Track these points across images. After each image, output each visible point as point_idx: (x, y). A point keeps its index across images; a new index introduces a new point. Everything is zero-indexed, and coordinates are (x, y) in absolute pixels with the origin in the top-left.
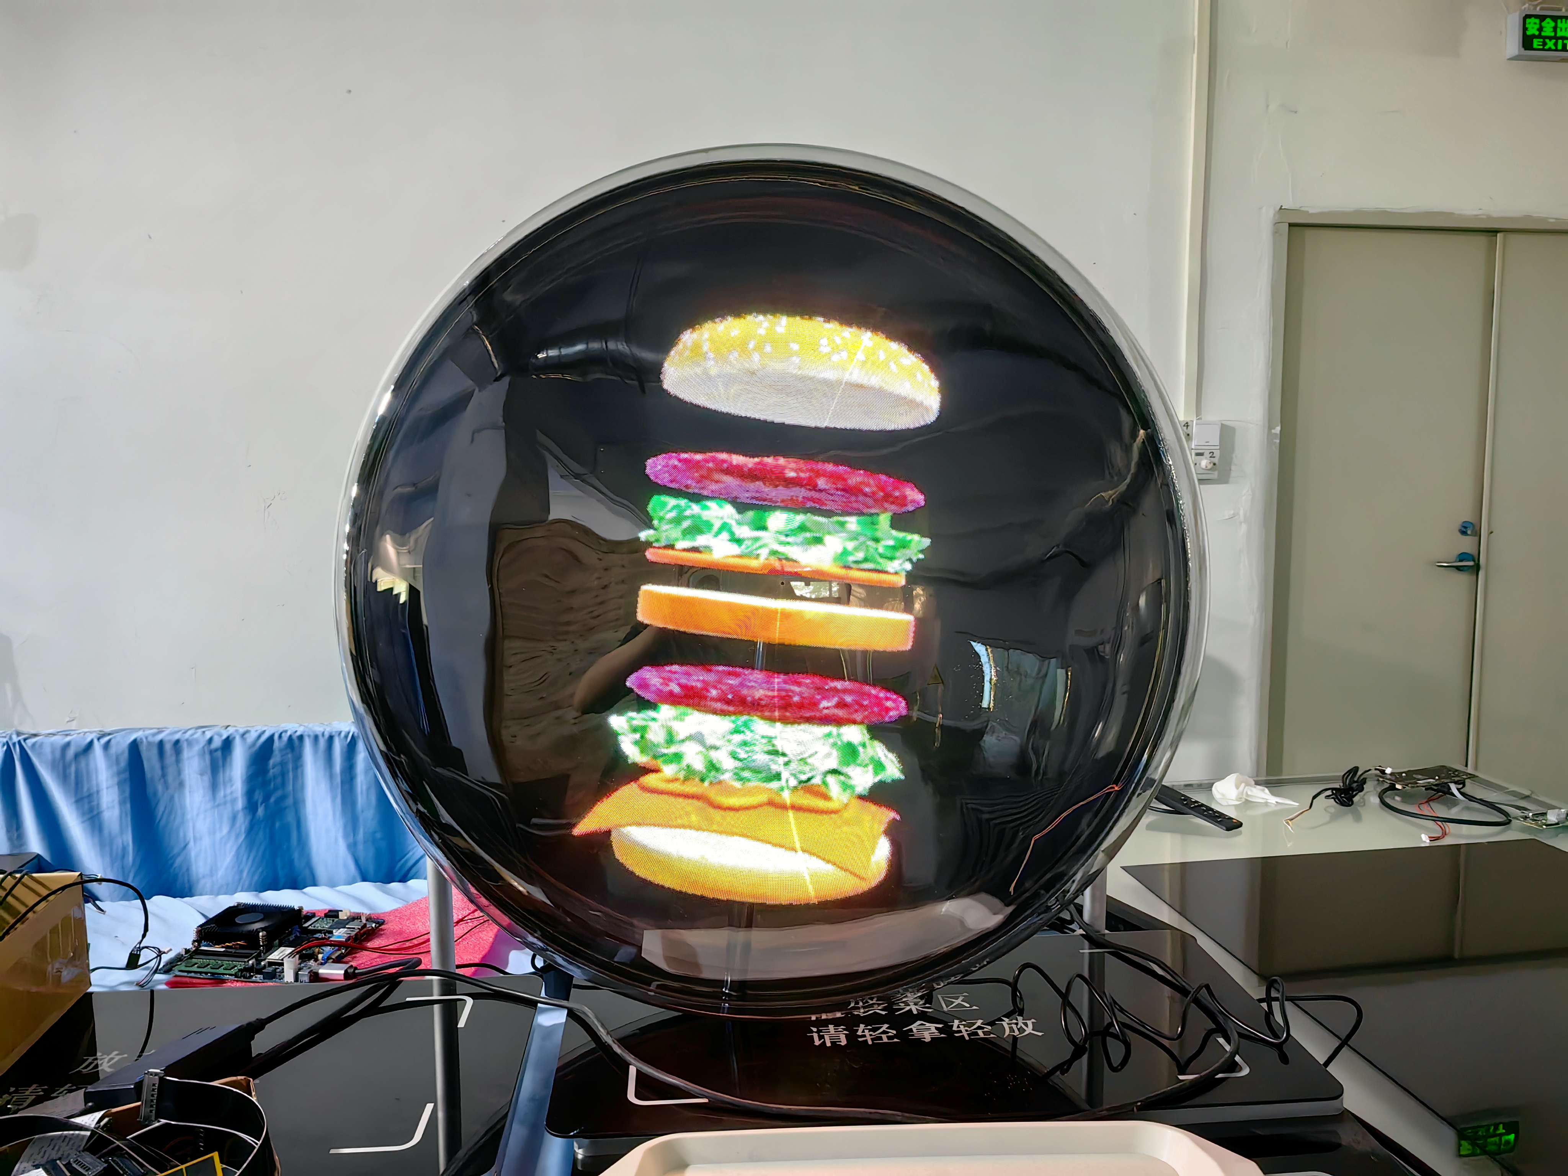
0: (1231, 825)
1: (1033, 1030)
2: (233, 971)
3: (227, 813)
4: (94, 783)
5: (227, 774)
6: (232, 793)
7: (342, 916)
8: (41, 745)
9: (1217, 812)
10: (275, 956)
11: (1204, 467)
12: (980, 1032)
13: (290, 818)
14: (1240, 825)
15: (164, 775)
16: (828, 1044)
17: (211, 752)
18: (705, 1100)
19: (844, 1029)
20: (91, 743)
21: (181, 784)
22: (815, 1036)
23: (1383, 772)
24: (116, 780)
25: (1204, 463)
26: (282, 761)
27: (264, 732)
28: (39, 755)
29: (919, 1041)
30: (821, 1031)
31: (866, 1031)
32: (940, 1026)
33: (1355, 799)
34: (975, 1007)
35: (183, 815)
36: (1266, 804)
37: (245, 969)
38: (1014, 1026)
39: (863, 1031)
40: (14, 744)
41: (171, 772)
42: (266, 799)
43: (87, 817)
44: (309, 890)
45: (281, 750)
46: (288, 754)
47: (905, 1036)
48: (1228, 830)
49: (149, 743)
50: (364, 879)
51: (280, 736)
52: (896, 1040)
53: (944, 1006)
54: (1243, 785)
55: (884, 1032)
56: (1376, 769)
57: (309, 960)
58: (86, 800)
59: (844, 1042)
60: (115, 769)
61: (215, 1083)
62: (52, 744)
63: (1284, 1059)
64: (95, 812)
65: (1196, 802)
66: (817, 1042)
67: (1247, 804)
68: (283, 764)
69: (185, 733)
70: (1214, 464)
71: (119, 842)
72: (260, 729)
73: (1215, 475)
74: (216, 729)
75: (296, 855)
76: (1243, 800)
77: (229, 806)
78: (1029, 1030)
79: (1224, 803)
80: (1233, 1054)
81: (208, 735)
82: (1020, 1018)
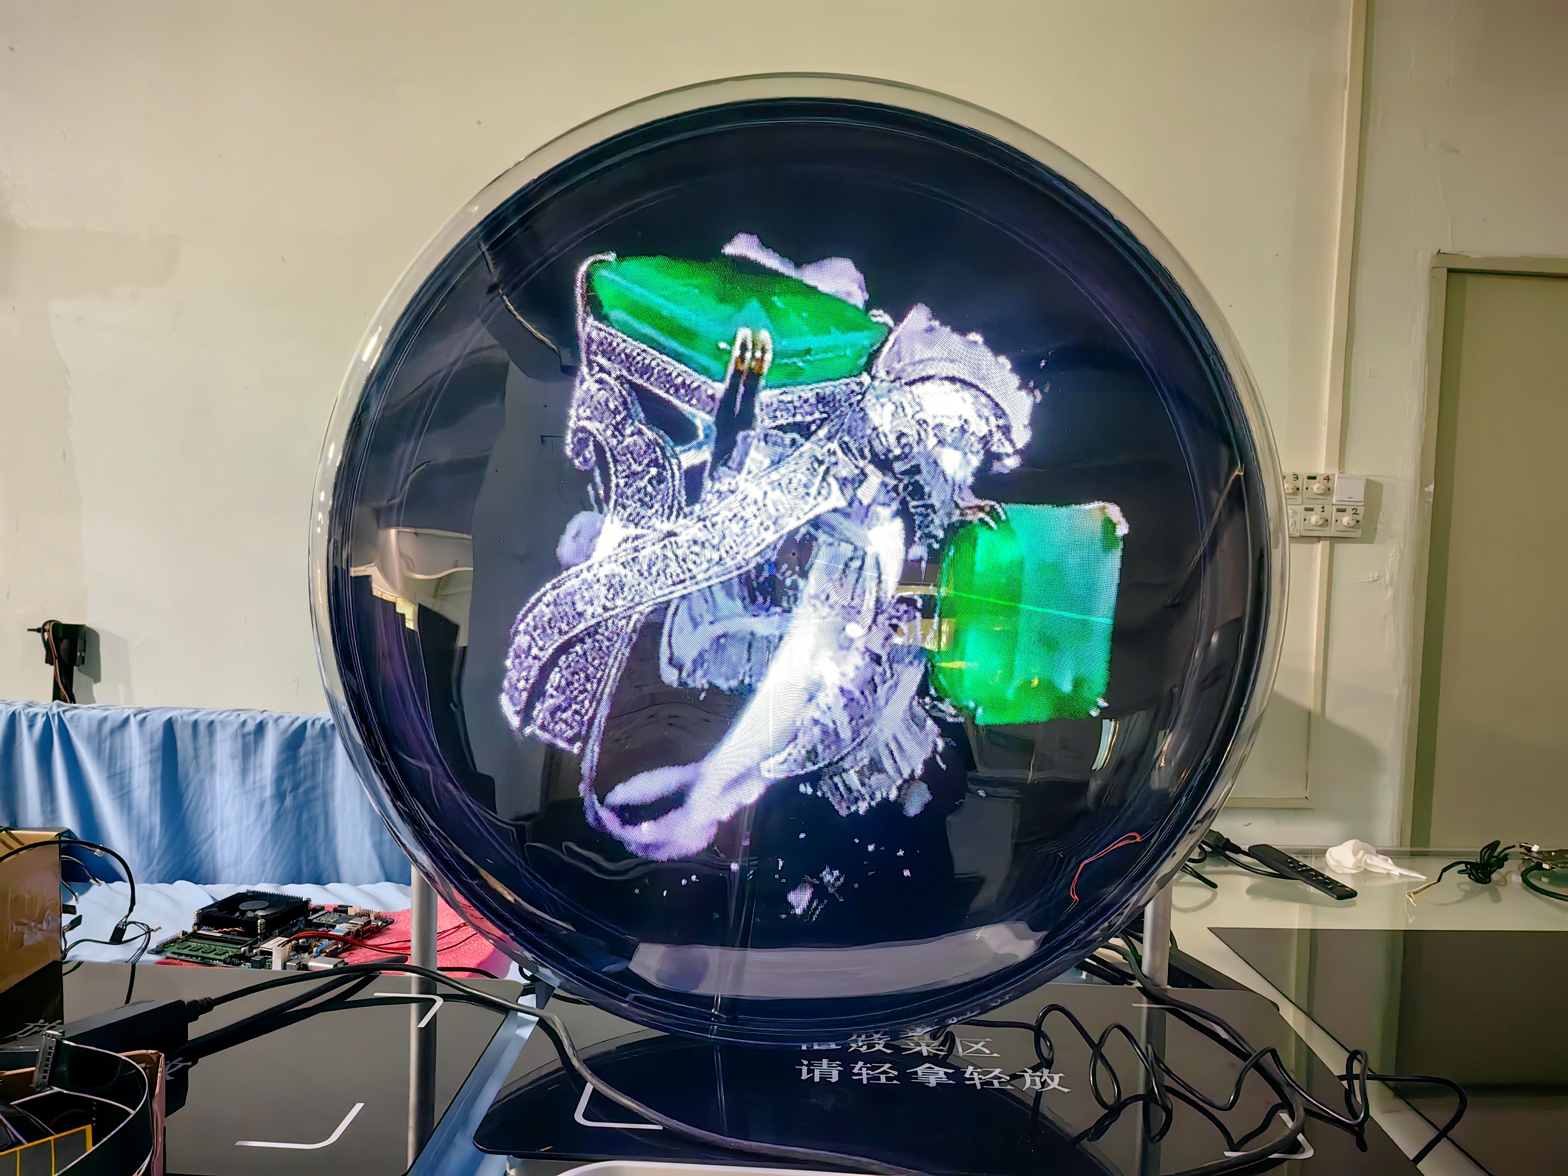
0: (1344, 894)
1: (1058, 1085)
2: (222, 957)
3: (255, 801)
4: (128, 760)
5: (258, 761)
6: (261, 780)
7: (351, 912)
8: (79, 718)
9: (1328, 878)
10: (267, 946)
11: (1346, 524)
12: (996, 1082)
13: (318, 809)
14: (1352, 894)
15: (196, 757)
16: (817, 1079)
17: (244, 736)
18: (659, 1127)
19: (839, 1065)
20: (127, 719)
21: (212, 768)
22: (805, 1069)
23: (1529, 850)
24: (149, 758)
25: (1346, 519)
26: (314, 749)
27: (297, 718)
28: (76, 727)
29: (923, 1086)
30: (812, 1065)
31: (864, 1069)
32: (951, 1071)
33: (1495, 876)
34: (995, 1055)
35: (213, 798)
36: (1389, 875)
37: (236, 956)
38: (1037, 1079)
39: (860, 1069)
40: (53, 715)
41: (203, 752)
42: (295, 788)
43: (117, 794)
44: (331, 886)
45: (313, 738)
46: (318, 743)
47: (906, 1078)
48: (1340, 898)
49: (184, 723)
50: (388, 879)
51: (313, 723)
52: (895, 1082)
53: (960, 1050)
54: (1362, 852)
55: (884, 1072)
56: (1521, 847)
57: (304, 952)
58: (118, 778)
59: (835, 1078)
60: (148, 746)
61: (122, 1056)
62: (90, 718)
63: (1362, 1145)
64: (126, 790)
65: (1304, 866)
66: (805, 1076)
67: (1366, 873)
68: (314, 753)
69: (220, 714)
70: (1358, 521)
71: (146, 823)
72: (294, 716)
73: (1358, 533)
74: (252, 713)
75: (322, 851)
76: (1362, 869)
77: (257, 793)
78: (1054, 1085)
79: (1340, 871)
80: (1295, 1133)
81: (243, 718)
82: (1046, 1071)
